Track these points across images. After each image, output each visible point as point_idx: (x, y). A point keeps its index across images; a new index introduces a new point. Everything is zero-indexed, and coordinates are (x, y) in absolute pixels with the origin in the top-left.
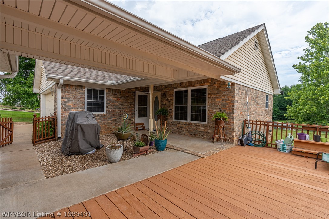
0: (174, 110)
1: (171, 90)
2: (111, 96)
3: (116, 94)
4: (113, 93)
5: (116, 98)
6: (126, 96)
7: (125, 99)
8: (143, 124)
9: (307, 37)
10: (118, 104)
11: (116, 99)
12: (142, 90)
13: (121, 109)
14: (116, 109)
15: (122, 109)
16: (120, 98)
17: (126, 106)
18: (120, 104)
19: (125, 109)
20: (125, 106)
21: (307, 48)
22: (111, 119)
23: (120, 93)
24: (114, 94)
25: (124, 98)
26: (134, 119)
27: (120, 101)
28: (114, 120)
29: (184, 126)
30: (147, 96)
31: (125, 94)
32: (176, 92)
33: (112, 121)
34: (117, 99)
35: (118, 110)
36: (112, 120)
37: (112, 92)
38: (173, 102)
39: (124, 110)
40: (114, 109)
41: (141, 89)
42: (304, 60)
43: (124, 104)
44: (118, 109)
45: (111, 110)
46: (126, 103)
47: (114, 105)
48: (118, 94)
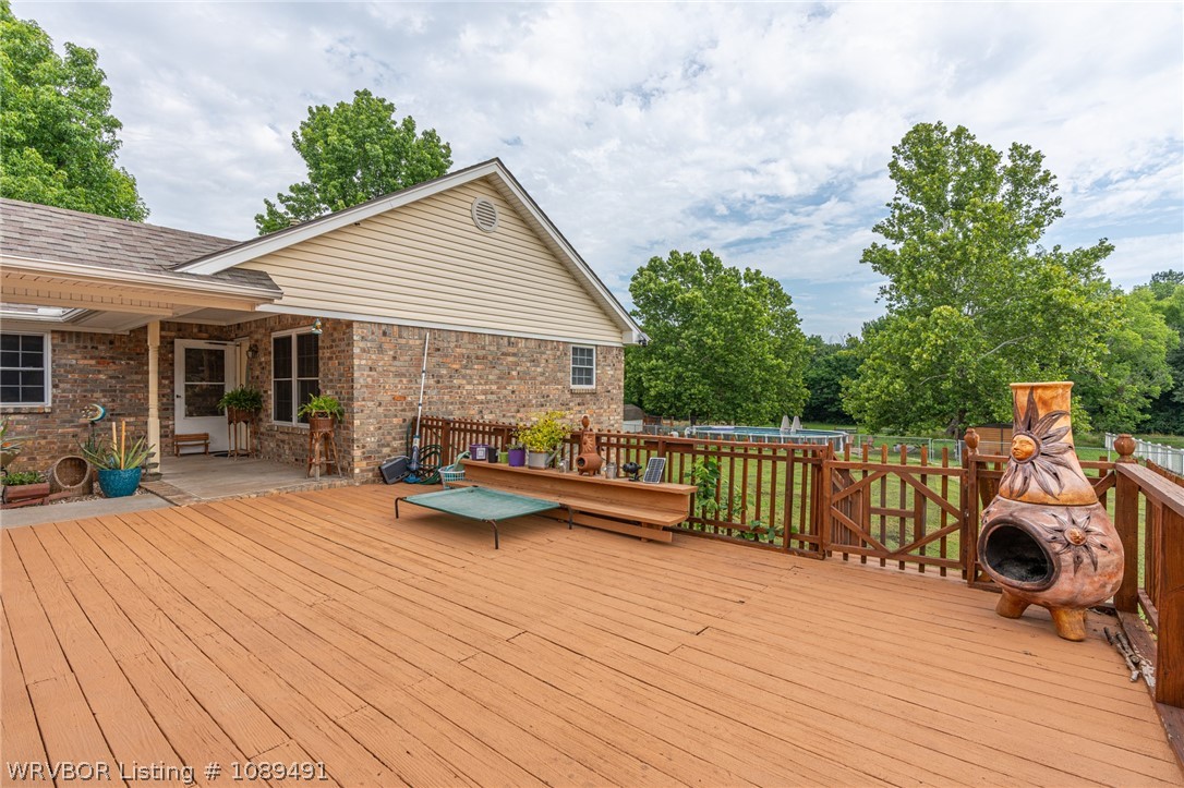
0: (271, 392)
1: (265, 335)
2: (74, 352)
3: (93, 347)
4: (81, 344)
5: (92, 358)
6: (138, 354)
7: (132, 362)
8: (206, 437)
9: (893, 165)
10: (102, 377)
11: (93, 362)
12: (205, 335)
13: (115, 391)
14: (93, 391)
15: (121, 391)
16: (112, 358)
17: (138, 382)
18: (111, 378)
19: (133, 392)
20: (132, 382)
21: (895, 199)
22: (73, 422)
23: (111, 343)
24: (86, 347)
25: (129, 359)
26: (171, 423)
27: (112, 369)
28: (86, 425)
29: (286, 437)
30: (223, 351)
31: (131, 345)
32: (276, 340)
33: (79, 430)
34: (98, 363)
35: (105, 396)
36: (76, 426)
37: (78, 341)
38: (270, 371)
39: (128, 396)
40: (86, 391)
41: (200, 331)
42: (888, 235)
43: (128, 378)
44: (102, 391)
45: (74, 396)
46: (136, 373)
47: (85, 382)
48: (101, 347)
